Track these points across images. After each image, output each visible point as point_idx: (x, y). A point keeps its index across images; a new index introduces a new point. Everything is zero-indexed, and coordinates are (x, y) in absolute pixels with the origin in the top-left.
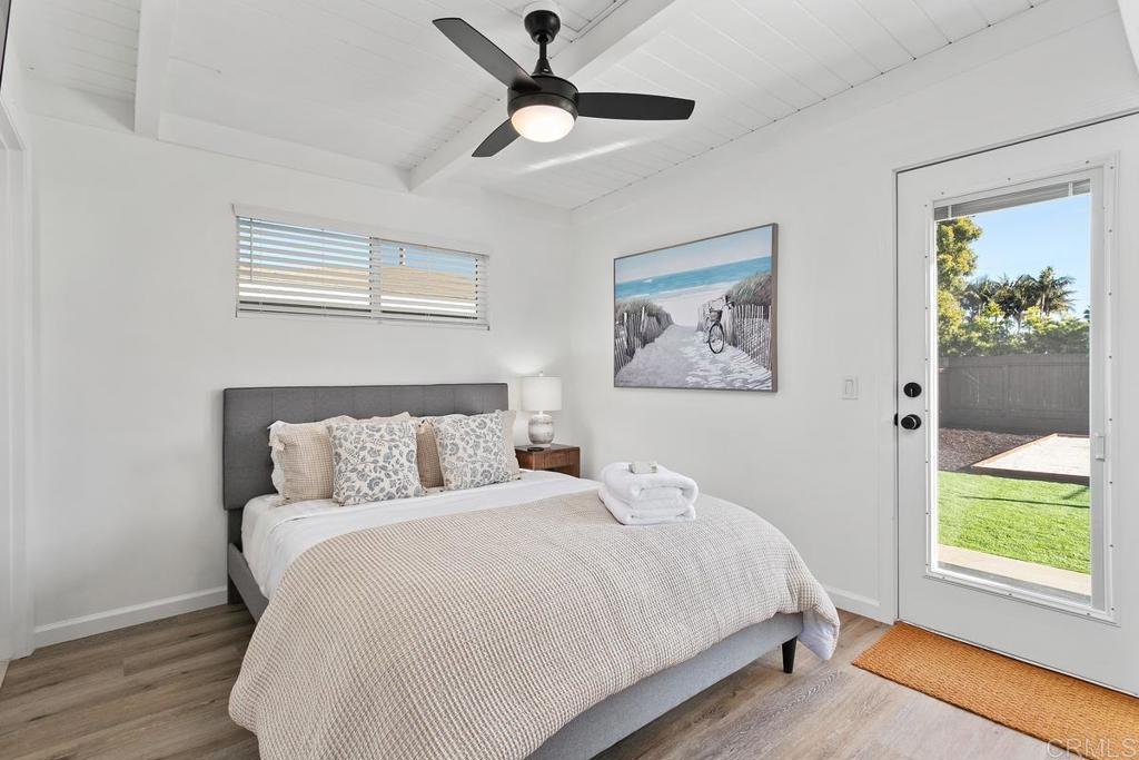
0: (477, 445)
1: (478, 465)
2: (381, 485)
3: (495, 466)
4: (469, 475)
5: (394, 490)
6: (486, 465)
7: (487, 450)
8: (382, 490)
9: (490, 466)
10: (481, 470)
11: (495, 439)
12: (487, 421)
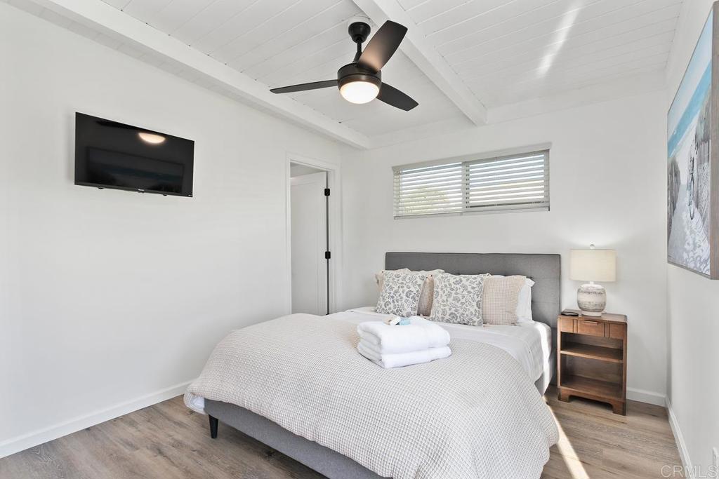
0: (449, 295)
1: (447, 308)
2: (390, 306)
3: (461, 311)
4: (440, 313)
5: (395, 310)
6: (453, 309)
7: (456, 299)
8: (390, 309)
9: (456, 311)
10: (449, 312)
11: (465, 293)
12: (463, 279)
